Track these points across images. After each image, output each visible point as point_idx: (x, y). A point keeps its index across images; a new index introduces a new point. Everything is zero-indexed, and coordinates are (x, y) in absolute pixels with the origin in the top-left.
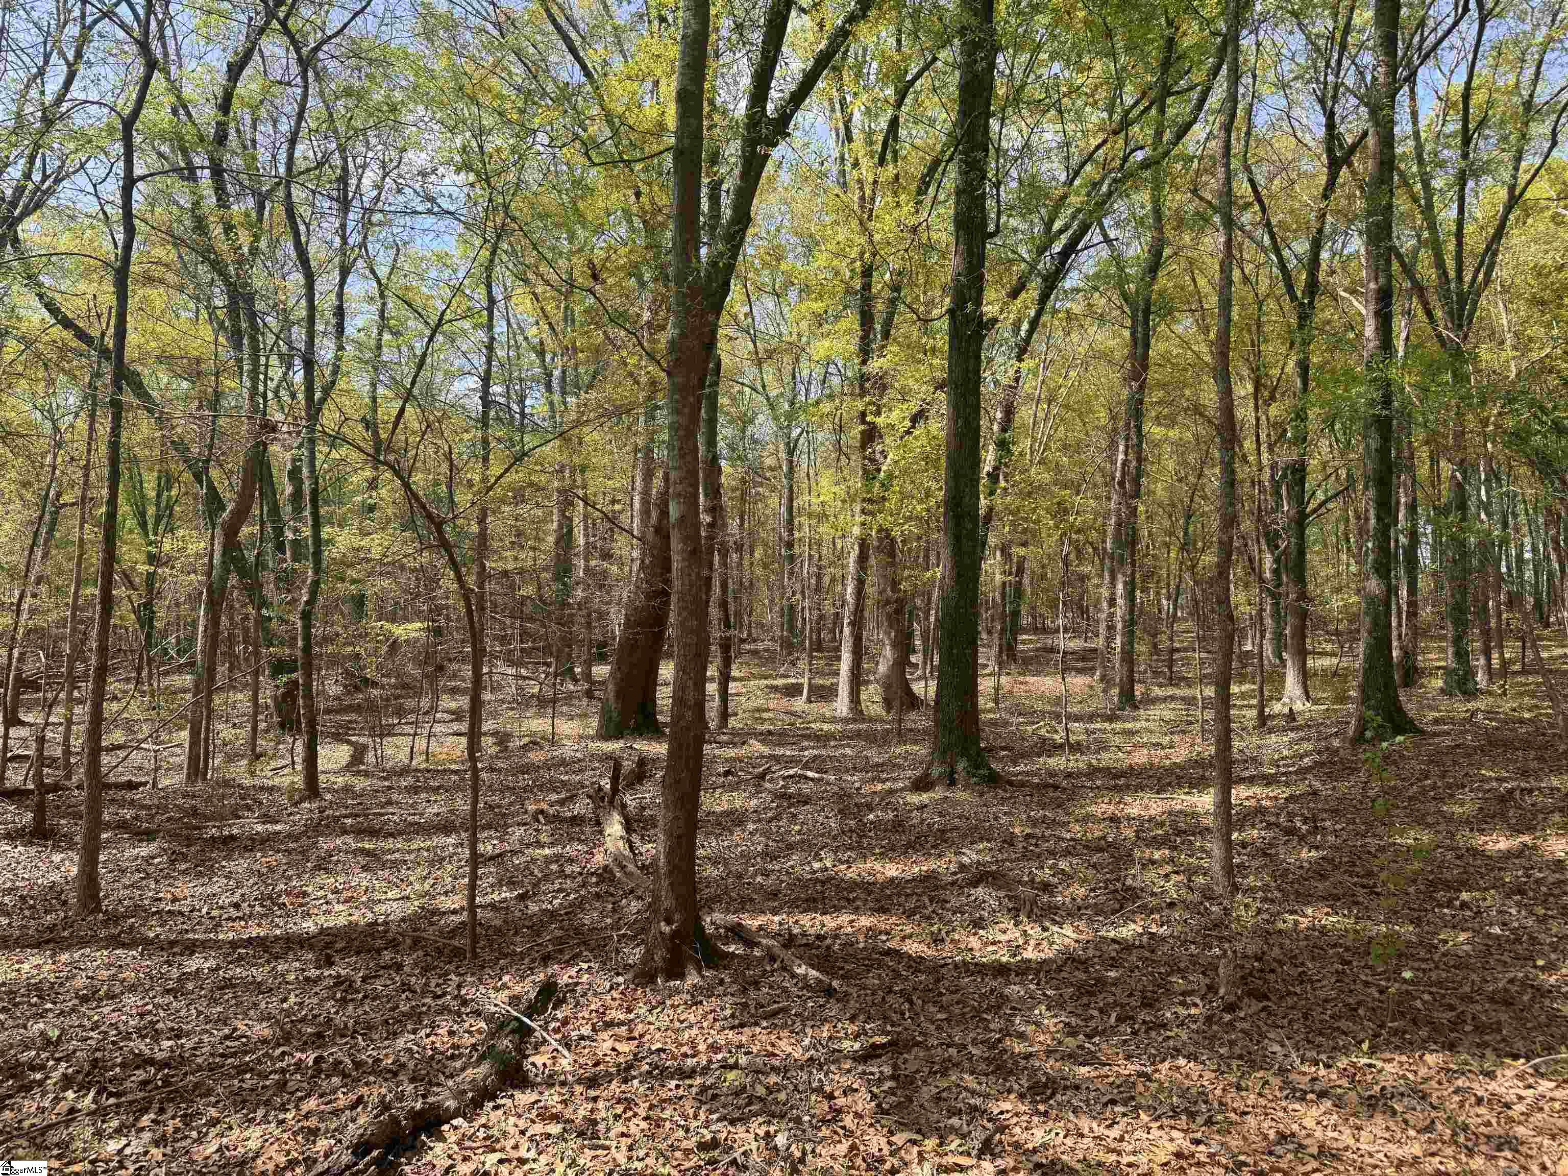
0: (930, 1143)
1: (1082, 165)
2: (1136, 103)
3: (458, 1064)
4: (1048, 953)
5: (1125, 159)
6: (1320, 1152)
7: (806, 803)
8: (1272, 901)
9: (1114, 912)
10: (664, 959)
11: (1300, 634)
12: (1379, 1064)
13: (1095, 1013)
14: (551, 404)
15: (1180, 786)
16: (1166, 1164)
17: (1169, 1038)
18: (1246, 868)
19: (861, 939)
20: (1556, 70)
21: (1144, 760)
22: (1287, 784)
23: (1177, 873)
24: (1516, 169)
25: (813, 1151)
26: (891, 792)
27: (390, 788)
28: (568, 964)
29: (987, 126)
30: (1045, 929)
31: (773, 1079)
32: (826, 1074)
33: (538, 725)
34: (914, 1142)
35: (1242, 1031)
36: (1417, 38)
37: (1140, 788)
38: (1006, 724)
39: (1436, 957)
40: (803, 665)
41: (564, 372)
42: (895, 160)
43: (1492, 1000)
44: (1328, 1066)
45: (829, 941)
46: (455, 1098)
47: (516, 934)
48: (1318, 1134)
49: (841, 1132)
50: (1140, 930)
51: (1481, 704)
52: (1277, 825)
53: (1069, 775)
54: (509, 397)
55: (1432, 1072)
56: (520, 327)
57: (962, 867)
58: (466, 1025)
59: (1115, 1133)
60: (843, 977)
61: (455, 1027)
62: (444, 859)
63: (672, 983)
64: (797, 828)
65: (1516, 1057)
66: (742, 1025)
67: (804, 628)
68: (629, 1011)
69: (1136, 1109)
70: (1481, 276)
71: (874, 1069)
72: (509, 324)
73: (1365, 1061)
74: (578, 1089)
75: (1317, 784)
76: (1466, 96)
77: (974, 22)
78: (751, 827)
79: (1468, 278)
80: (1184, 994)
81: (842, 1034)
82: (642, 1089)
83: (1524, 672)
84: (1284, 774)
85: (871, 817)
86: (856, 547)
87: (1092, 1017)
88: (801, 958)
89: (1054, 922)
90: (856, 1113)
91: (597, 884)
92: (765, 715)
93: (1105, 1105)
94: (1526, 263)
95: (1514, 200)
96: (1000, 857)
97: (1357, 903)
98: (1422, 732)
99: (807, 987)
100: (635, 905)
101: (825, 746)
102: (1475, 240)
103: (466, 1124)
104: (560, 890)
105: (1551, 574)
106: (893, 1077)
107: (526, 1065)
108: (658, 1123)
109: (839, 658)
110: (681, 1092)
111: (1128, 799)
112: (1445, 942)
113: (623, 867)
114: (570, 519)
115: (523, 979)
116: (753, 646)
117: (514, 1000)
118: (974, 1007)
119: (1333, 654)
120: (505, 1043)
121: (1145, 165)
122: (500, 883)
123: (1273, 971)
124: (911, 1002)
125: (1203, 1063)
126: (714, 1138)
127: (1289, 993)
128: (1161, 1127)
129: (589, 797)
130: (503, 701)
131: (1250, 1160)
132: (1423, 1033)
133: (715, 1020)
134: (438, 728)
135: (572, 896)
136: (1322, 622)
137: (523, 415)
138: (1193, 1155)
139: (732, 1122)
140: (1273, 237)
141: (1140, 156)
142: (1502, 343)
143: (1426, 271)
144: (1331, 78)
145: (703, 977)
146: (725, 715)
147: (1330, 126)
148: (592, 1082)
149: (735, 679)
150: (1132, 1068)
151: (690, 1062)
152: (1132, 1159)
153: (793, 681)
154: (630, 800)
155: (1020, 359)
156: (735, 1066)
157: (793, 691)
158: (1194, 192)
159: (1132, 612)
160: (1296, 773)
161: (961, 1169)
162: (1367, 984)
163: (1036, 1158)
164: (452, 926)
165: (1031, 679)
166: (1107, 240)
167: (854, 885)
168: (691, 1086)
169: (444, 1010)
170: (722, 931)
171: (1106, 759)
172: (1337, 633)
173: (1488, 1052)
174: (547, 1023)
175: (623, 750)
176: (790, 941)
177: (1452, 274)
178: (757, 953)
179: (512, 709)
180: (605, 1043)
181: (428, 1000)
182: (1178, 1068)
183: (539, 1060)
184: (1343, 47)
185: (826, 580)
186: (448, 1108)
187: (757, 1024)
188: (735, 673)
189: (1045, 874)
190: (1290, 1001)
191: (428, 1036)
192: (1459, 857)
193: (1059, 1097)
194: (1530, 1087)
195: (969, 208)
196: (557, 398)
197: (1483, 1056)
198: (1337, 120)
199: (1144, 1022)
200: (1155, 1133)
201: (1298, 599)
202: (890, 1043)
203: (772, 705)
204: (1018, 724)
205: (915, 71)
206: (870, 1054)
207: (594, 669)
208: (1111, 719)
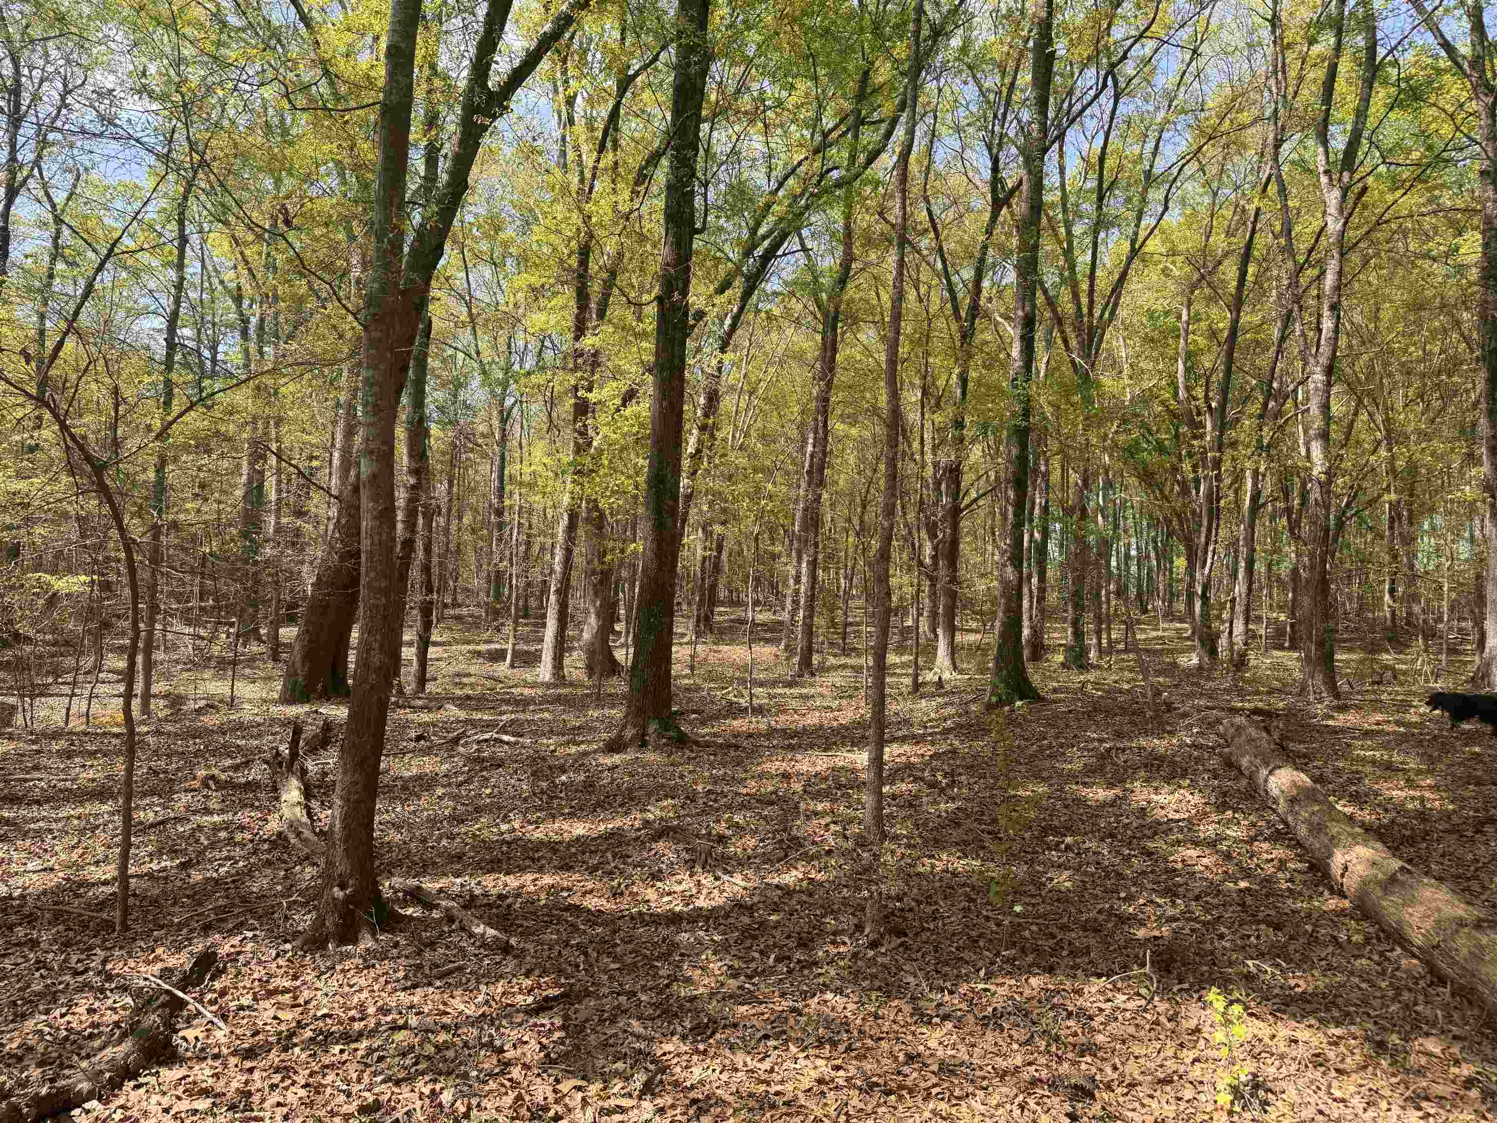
0: (594, 1088)
1: (786, 178)
2: (836, 127)
3: (97, 1043)
4: (719, 900)
5: (822, 176)
6: (940, 1069)
7: (499, 766)
8: (914, 846)
9: (779, 860)
10: (337, 925)
11: (951, 614)
12: (993, 988)
13: (757, 955)
14: (246, 351)
15: (844, 745)
16: (809, 1090)
17: (820, 974)
18: (894, 818)
19: (543, 896)
20: (1169, 147)
21: (816, 721)
22: (933, 743)
23: (835, 823)
24: (1137, 226)
25: (479, 1105)
26: (585, 754)
27: (38, 752)
28: (231, 933)
29: (698, 129)
30: (717, 879)
31: (442, 1037)
32: (498, 1029)
33: (218, 688)
34: (579, 1088)
35: (883, 965)
36: (1066, 105)
37: (812, 746)
38: (698, 689)
39: (1043, 893)
40: (508, 629)
41: (262, 320)
42: (615, 150)
43: (1084, 929)
44: (951, 993)
45: (510, 900)
46: (89, 1079)
47: (175, 904)
48: (940, 1053)
49: (508, 1084)
50: (801, 876)
51: (1091, 676)
52: (922, 779)
53: (750, 736)
54: (199, 341)
55: (1035, 993)
56: (216, 270)
57: (647, 823)
58: (111, 1001)
59: (767, 1065)
60: (521, 934)
61: (97, 1004)
62: (98, 827)
63: (344, 949)
64: (488, 791)
65: (1099, 976)
66: (415, 986)
67: (510, 595)
68: (295, 977)
69: (786, 1041)
70: (1107, 315)
71: (545, 1021)
72: (203, 266)
73: (981, 986)
74: (233, 1061)
75: (957, 743)
76: (1102, 159)
77: (691, 27)
78: (440, 791)
79: (1097, 313)
80: (835, 933)
81: (516, 989)
82: (303, 1056)
83: (1126, 651)
84: (931, 734)
85: (564, 778)
86: (566, 517)
87: (753, 959)
88: (481, 918)
89: (726, 872)
90: (524, 1065)
91: (269, 851)
92: (465, 680)
93: (760, 1040)
94: (1141, 307)
95: (1134, 252)
96: (682, 812)
97: (983, 848)
98: (1041, 699)
99: (484, 945)
100: (309, 871)
101: (523, 711)
102: (1104, 282)
103: (101, 1107)
104: (228, 858)
105: (1150, 570)
106: (563, 1028)
107: (176, 1040)
108: (318, 1089)
109: (544, 625)
110: (345, 1056)
111: (799, 757)
112: (1052, 879)
113: (299, 834)
114: (261, 473)
115: (179, 950)
116: (457, 611)
117: (166, 973)
118: (646, 956)
119: (977, 631)
120: (153, 1019)
121: (838, 185)
122: (160, 853)
123: (911, 910)
124: (586, 954)
125: (847, 996)
126: (376, 1101)
127: (923, 929)
128: (807, 1057)
129: (267, 762)
130: (177, 662)
131: (881, 1081)
132: (1030, 959)
133: (387, 982)
134: (101, 689)
135: (241, 864)
136: (970, 603)
137: (214, 361)
138: (833, 1081)
139: (398, 1083)
140: (944, 261)
141: (835, 174)
142: (1121, 372)
143: (1067, 306)
144: (997, 128)
145: (377, 940)
146: (422, 680)
147: (995, 169)
148: (250, 1054)
149: (435, 644)
150: (786, 1004)
151: (357, 1026)
152: (779, 1088)
153: (497, 646)
154: (311, 765)
155: (723, 350)
156: (405, 1027)
157: (498, 656)
158: (881, 214)
159: (813, 588)
160: (940, 733)
161: (621, 1110)
162: (987, 918)
163: (693, 1095)
164: (101, 897)
165: (724, 648)
166: (804, 249)
167: (540, 844)
168: (356, 1050)
169: (86, 987)
170: (400, 894)
171: (782, 721)
172: (981, 613)
173: (1079, 972)
174: (202, 994)
175: (308, 714)
176: (470, 902)
177: (1085, 310)
178: (436, 914)
179: (189, 670)
180: (267, 1011)
181: (67, 978)
182: (826, 1002)
183: (190, 1034)
184: (1008, 103)
185: (536, 548)
186: (80, 1092)
187: (430, 984)
188: (434, 638)
189: (721, 828)
190: (924, 936)
191: (63, 1016)
192: (1066, 807)
193: (718, 1036)
194: (1109, 1000)
195: (678, 204)
196: (253, 347)
197: (1075, 977)
198: (1001, 165)
199: (799, 961)
200: (802, 1062)
201: (950, 582)
202: (562, 995)
203: (472, 669)
204: (710, 689)
205: (637, 67)
206: (543, 1007)
207: (282, 631)
208: (790, 685)
